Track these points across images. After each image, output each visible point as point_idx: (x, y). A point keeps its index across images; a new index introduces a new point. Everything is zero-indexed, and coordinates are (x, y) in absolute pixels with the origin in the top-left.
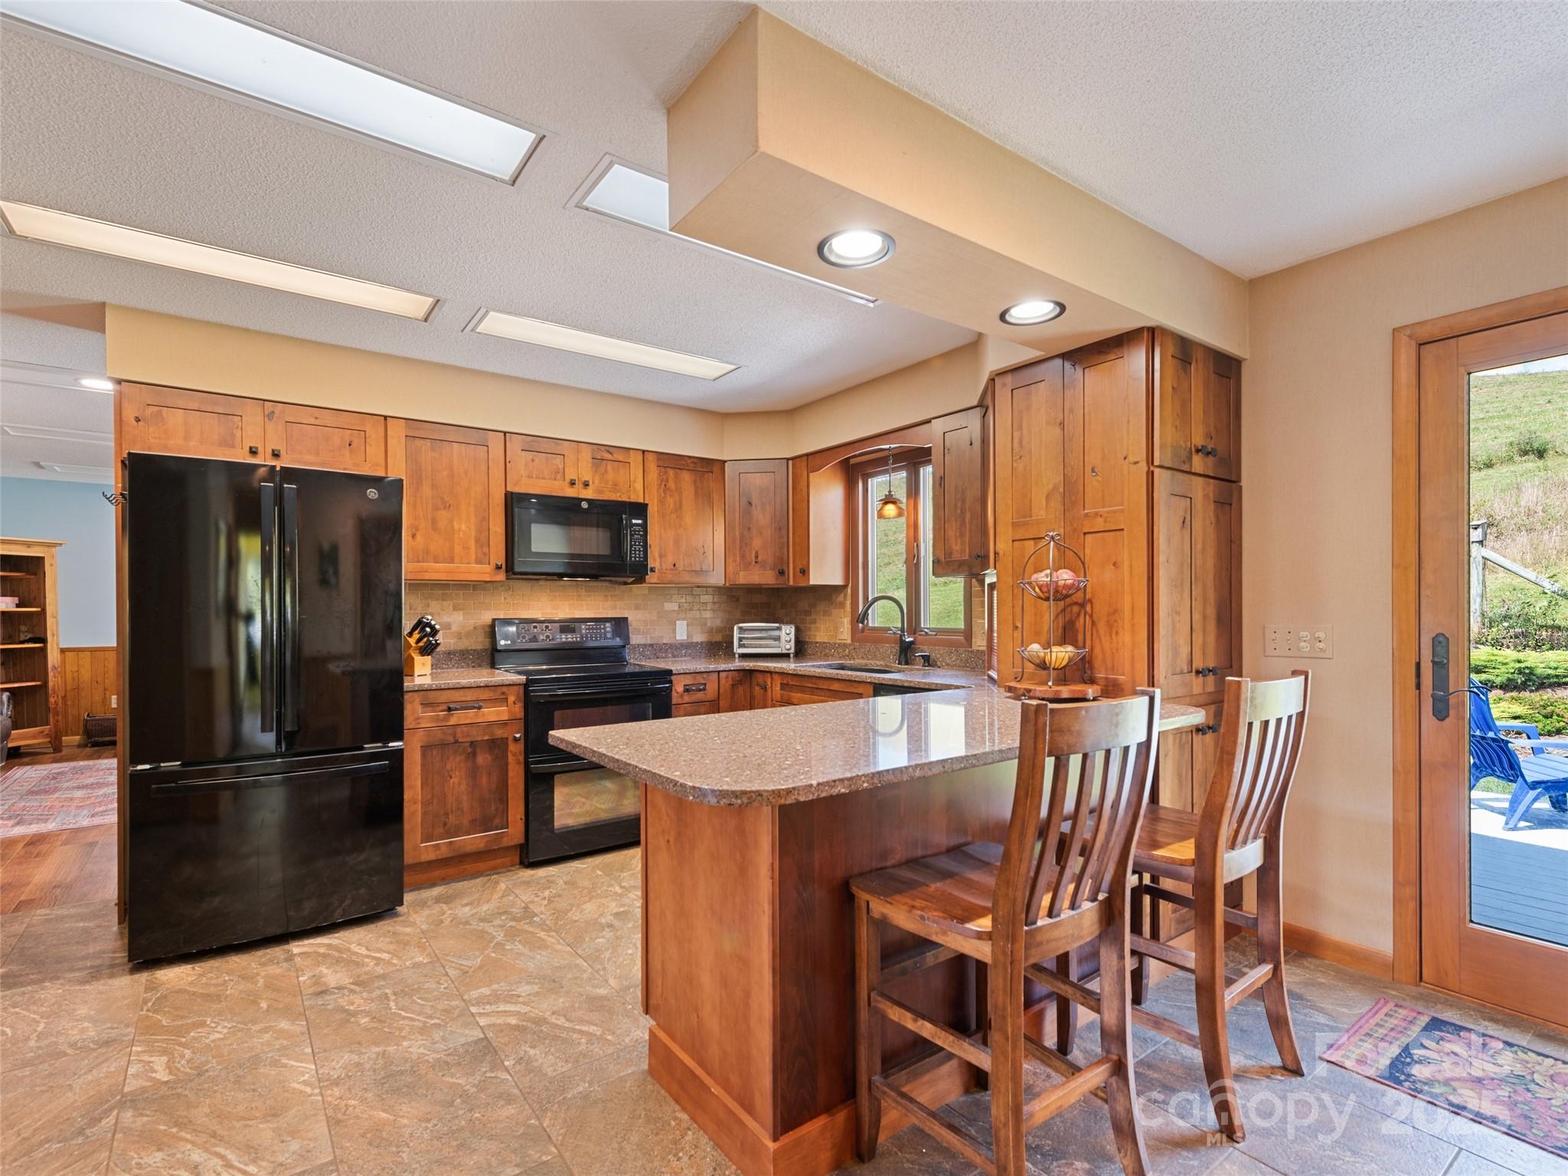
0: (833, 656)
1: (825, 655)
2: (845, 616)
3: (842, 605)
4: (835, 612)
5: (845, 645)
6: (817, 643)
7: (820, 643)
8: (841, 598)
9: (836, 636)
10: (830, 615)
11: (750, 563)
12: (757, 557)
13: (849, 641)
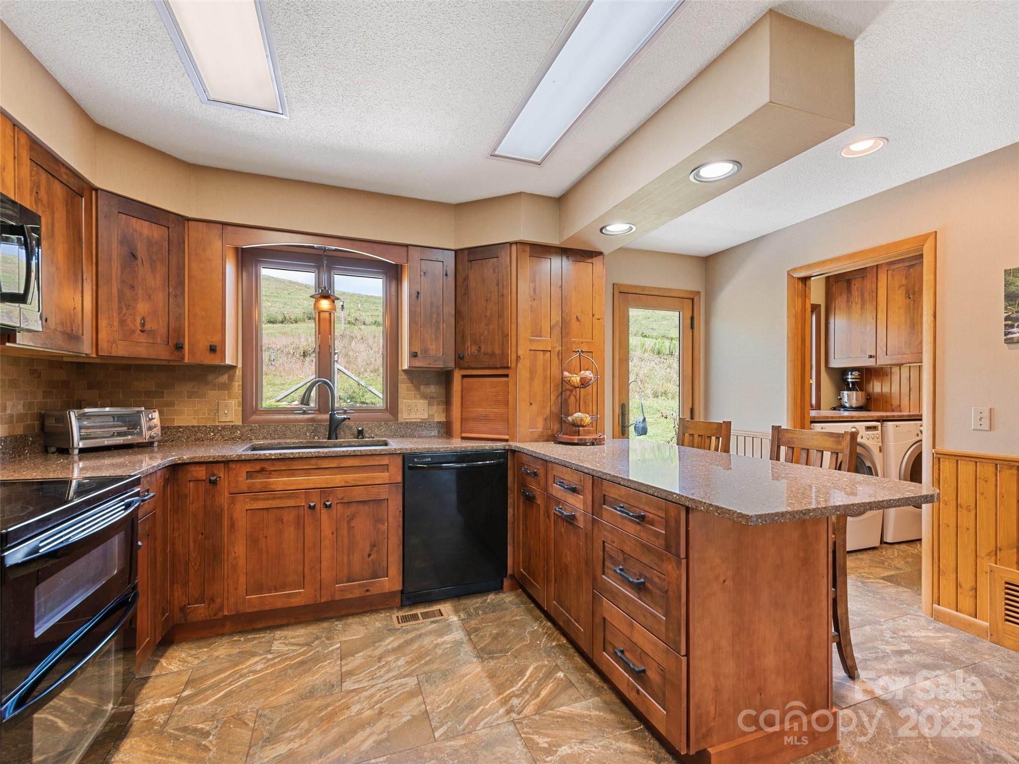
0: (212, 440)
1: (196, 440)
2: (230, 397)
3: (227, 387)
4: (212, 394)
5: (235, 428)
6: (180, 427)
7: (186, 427)
8: (224, 378)
9: (214, 420)
10: (203, 396)
11: (133, 332)
12: (143, 325)
13: (239, 423)
